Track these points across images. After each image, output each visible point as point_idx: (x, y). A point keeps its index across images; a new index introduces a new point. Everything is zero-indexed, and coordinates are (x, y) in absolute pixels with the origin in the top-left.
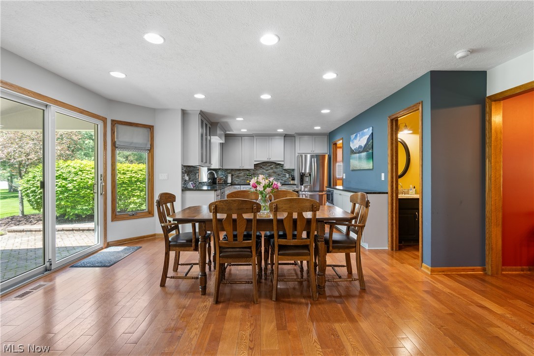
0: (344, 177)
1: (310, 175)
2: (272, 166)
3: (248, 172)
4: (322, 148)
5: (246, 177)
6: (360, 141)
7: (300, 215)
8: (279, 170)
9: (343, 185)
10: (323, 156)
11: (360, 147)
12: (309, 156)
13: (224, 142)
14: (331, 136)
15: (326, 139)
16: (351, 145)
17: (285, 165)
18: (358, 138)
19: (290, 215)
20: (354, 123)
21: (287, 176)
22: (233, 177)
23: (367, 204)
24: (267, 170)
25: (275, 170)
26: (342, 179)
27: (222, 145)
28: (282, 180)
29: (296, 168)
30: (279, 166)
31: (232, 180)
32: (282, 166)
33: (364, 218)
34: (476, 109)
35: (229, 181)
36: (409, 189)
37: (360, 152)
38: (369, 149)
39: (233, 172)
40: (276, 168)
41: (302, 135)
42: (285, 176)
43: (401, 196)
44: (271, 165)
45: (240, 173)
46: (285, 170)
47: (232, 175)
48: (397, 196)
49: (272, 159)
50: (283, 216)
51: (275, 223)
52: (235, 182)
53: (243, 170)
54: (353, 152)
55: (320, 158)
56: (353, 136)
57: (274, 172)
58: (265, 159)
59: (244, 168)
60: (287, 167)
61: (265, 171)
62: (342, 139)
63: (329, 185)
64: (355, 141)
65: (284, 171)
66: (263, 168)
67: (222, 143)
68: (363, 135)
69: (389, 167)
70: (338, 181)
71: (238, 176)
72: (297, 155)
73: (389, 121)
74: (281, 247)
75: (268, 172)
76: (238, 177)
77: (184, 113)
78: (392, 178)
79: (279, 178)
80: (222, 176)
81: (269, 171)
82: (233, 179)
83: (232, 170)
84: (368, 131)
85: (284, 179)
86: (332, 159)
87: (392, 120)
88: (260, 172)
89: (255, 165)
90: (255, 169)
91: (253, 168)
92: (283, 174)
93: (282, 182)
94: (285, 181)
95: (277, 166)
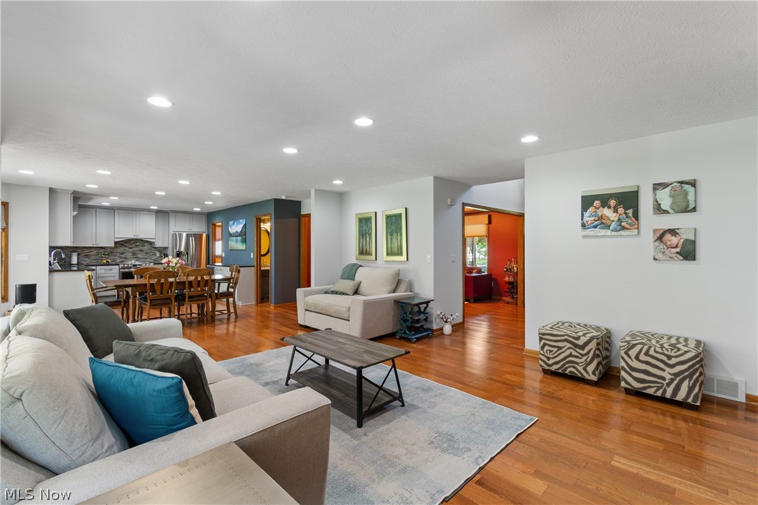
0: (223, 256)
1: (187, 254)
2: (138, 244)
3: (102, 250)
4: (199, 228)
5: (100, 256)
6: (236, 228)
7: (202, 278)
8: (146, 248)
9: (222, 262)
10: (201, 236)
11: (237, 232)
12: (184, 235)
14: (210, 216)
15: (204, 218)
16: (230, 229)
17: (156, 243)
18: (235, 225)
19: (196, 278)
20: (232, 212)
21: (158, 254)
23: (239, 271)
24: (132, 248)
26: (221, 257)
29: (170, 246)
30: (146, 244)
31: (78, 259)
32: (151, 243)
33: (237, 279)
34: (296, 220)
35: (74, 261)
36: (267, 263)
37: (236, 236)
38: (243, 235)
39: (80, 250)
40: (143, 246)
41: (176, 212)
42: (155, 254)
43: (262, 269)
44: (136, 243)
45: (90, 252)
46: (155, 248)
47: (79, 254)
48: (260, 267)
49: (140, 237)
50: (191, 278)
51: (187, 283)
52: (83, 262)
53: (96, 248)
54: (231, 235)
55: (198, 237)
56: (231, 223)
57: (141, 250)
58: (131, 236)
59: (99, 246)
60: (159, 244)
62: (222, 222)
63: (208, 262)
64: (233, 227)
65: (153, 249)
66: (126, 246)
67: (75, 216)
68: (239, 223)
69: (256, 249)
70: (217, 259)
71: (87, 255)
72: (171, 233)
73: (255, 219)
74: (190, 297)
77: (52, 191)
78: (257, 256)
81: (134, 249)
83: (79, 248)
84: (243, 222)
85: (154, 258)
86: (211, 239)
87: (257, 219)
88: (121, 249)
89: (116, 243)
90: (115, 247)
91: (113, 245)
92: (153, 253)
93: (151, 261)
94: (155, 260)
95: (144, 244)
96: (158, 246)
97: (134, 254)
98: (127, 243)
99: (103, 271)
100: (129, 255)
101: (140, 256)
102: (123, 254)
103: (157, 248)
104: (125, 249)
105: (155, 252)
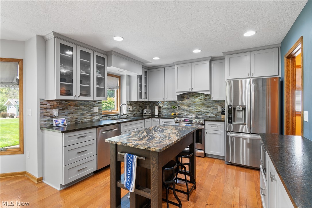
1: (244, 109)
2: (200, 97)
14: (283, 48)
15: (275, 53)
17: (212, 96)
22: (160, 109)
24: (195, 102)
25: (204, 102)
28: (212, 113)
32: (209, 97)
35: (156, 113)
40: (204, 99)
46: (215, 101)
47: (159, 107)
49: (195, 90)
57: (203, 104)
59: (167, 100)
60: (215, 98)
61: (192, 103)
72: (225, 81)
81: (197, 103)
92: (214, 107)
93: (212, 115)
94: (216, 115)
95: (206, 97)
98: (191, 97)
104: (190, 104)
105: (216, 106)
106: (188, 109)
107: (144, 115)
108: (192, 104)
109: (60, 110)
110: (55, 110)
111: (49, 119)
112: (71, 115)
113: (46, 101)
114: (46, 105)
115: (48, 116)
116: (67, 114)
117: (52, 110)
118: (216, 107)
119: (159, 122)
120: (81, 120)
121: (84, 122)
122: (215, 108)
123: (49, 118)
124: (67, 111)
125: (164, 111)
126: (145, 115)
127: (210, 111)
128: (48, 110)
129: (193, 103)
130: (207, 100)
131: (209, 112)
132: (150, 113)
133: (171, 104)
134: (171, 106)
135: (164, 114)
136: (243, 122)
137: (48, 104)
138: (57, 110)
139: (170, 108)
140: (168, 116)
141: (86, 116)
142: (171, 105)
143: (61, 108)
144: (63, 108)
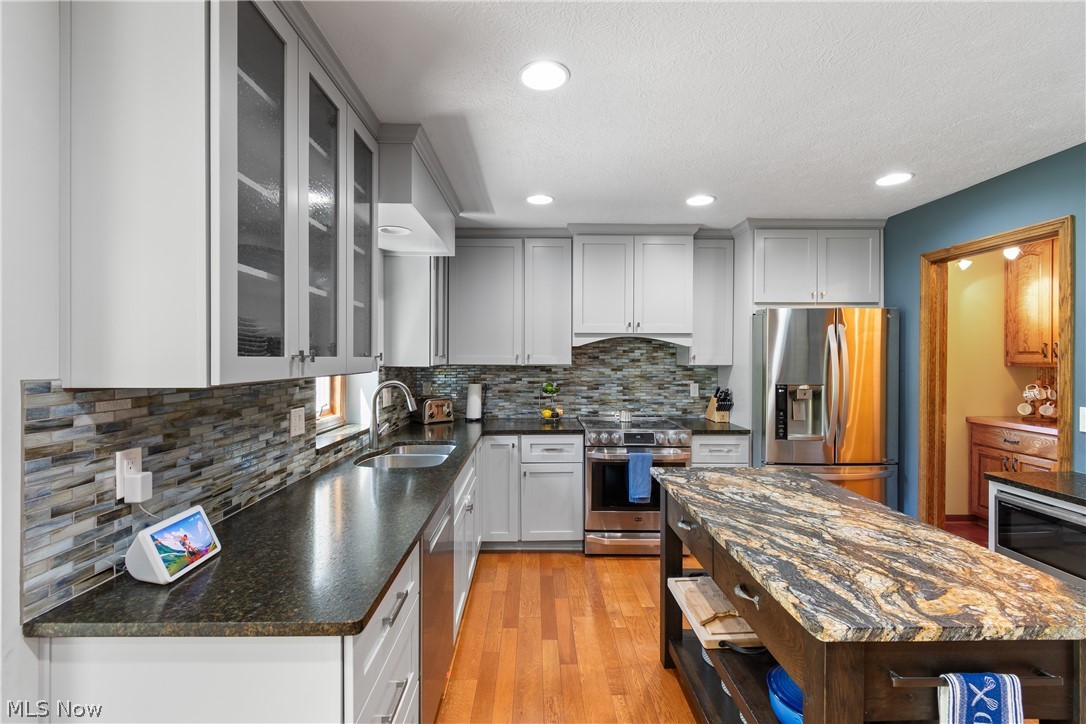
1: (815, 395)
2: (637, 354)
3: (543, 377)
4: (853, 285)
5: (537, 393)
8: (663, 366)
13: (452, 253)
15: (873, 245)
17: (693, 353)
21: (694, 390)
22: (490, 394)
24: (619, 369)
25: (649, 368)
27: (445, 268)
28: (673, 405)
30: (660, 354)
31: (484, 404)
35: (474, 410)
39: (488, 377)
40: (652, 361)
41: (771, 227)
42: (683, 391)
44: (632, 350)
45: (513, 381)
46: (686, 368)
47: (485, 389)
49: (647, 329)
52: (496, 412)
53: (526, 368)
57: (646, 377)
58: (619, 328)
59: (532, 362)
60: (701, 357)
61: (608, 371)
65: (680, 373)
66: (603, 363)
67: (447, 260)
71: (506, 391)
72: (748, 309)
75: (619, 374)
76: (506, 394)
79: (661, 399)
80: (448, 390)
81: (625, 372)
82: (490, 403)
83: (485, 369)
85: (682, 402)
88: (589, 374)
89: (577, 352)
90: (576, 366)
91: (567, 361)
92: (679, 385)
93: (675, 413)
94: (686, 410)
95: (655, 354)
96: (697, 362)
97: (626, 389)
98: (605, 351)
99: (537, 453)
100: (613, 391)
101: (643, 396)
102: (595, 387)
103: (691, 369)
104: (602, 373)
105: (684, 382)
106: (595, 394)
107: (430, 424)
108: (610, 376)
109: (155, 450)
110: (128, 457)
111: (84, 536)
112: (207, 472)
113: (67, 397)
114: (70, 425)
115: (77, 511)
116: (185, 471)
117: (109, 463)
118: (686, 385)
119: (516, 449)
120: (247, 496)
121: (258, 500)
122: (681, 388)
123: (89, 524)
124: (185, 451)
125: (501, 404)
126: (433, 420)
127: (665, 397)
128: (81, 468)
129: (613, 372)
130: (657, 364)
131: (665, 401)
132: (448, 415)
133: (530, 376)
134: (530, 382)
135: (501, 415)
136: (806, 432)
137: (84, 420)
138: (137, 452)
139: (524, 392)
140: (517, 420)
141: (265, 464)
142: (531, 379)
143: (158, 440)
144: (167, 436)
